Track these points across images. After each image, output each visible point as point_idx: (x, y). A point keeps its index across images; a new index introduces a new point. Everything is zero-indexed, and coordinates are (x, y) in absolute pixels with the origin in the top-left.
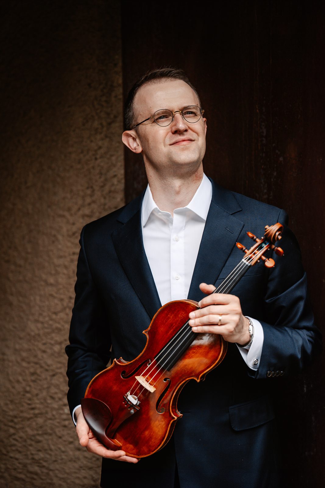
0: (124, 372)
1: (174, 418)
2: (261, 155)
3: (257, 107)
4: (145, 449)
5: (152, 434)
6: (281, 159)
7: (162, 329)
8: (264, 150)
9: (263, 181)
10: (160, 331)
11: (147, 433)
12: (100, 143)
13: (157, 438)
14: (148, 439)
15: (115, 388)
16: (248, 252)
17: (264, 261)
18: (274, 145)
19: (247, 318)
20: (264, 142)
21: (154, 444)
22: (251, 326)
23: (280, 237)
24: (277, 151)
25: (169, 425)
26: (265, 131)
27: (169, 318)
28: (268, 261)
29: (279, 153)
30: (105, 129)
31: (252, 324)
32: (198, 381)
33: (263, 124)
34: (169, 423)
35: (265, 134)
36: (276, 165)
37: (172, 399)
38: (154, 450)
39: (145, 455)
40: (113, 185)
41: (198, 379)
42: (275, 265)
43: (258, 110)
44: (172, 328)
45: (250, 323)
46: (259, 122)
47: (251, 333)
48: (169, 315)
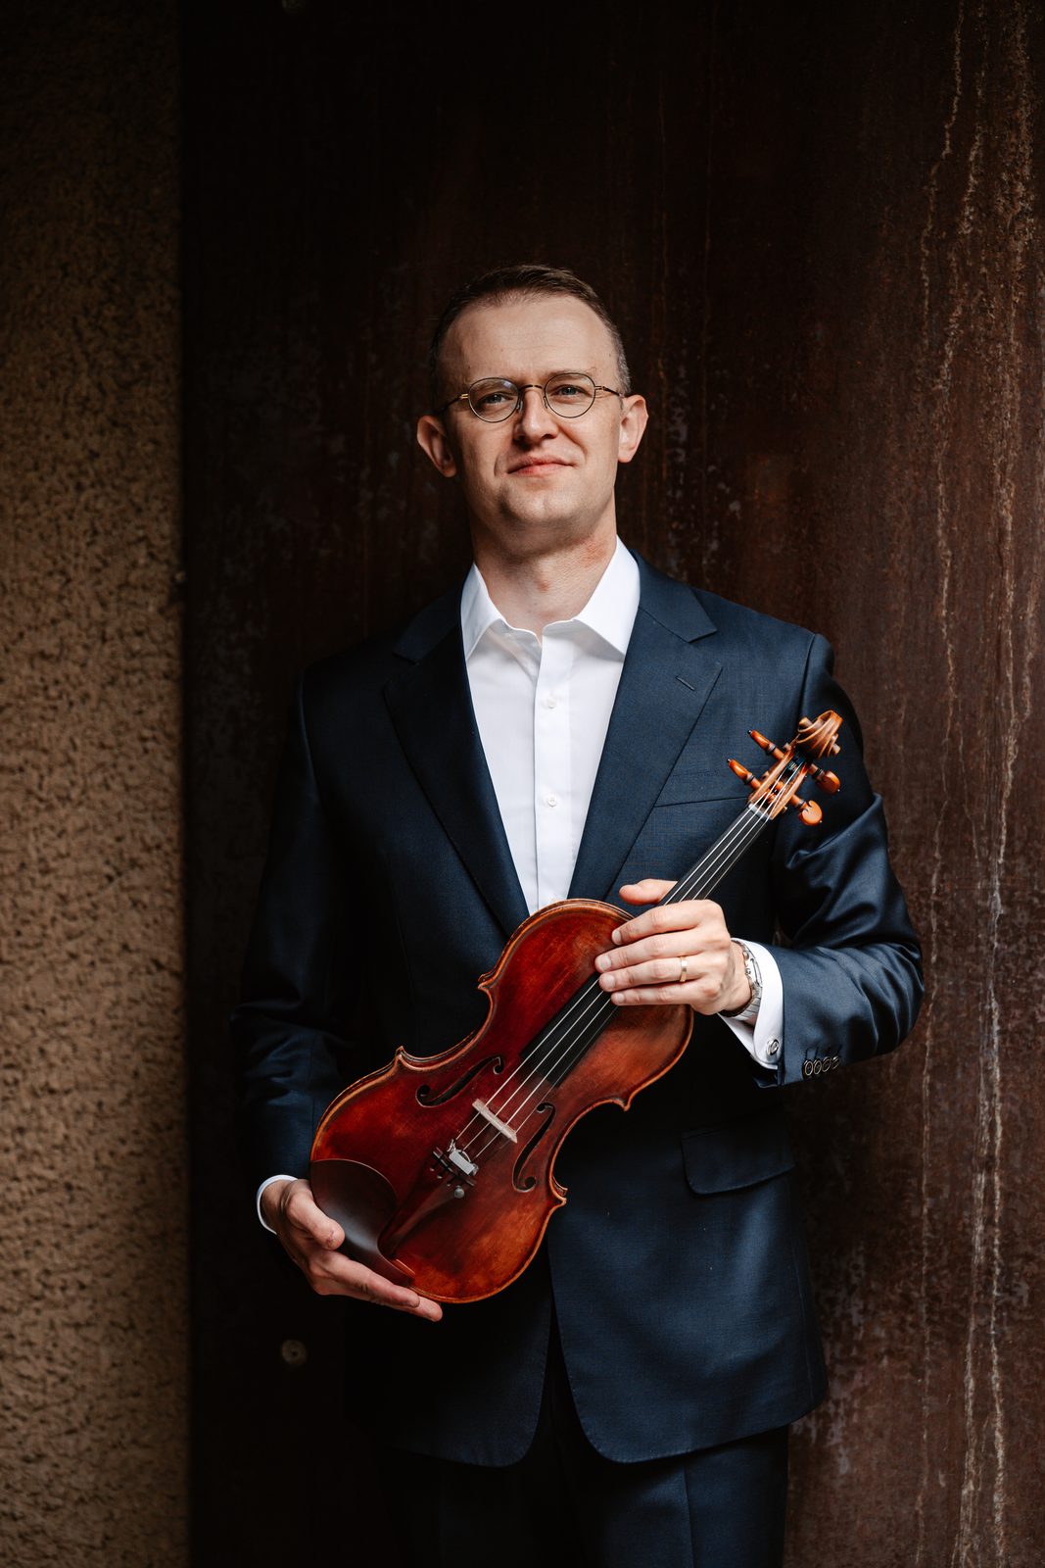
0: (425, 1089)
1: (561, 1202)
2: (669, 493)
3: (660, 365)
4: (479, 1280)
5: (499, 1242)
6: (735, 506)
7: (533, 979)
8: (681, 481)
9: (673, 563)
10: (528, 984)
11: (486, 1240)
12: (94, 442)
13: (513, 1253)
14: (487, 1255)
15: (401, 1130)
16: (762, 787)
17: (800, 809)
18: (712, 468)
19: (738, 943)
20: (682, 459)
21: (504, 1267)
22: (749, 962)
23: (837, 749)
24: (722, 486)
25: (544, 1219)
26: (683, 430)
27: (552, 951)
28: (807, 808)
29: (728, 490)
30: (112, 400)
31: (751, 957)
32: (627, 1108)
33: (679, 410)
34: (546, 1213)
35: (683, 438)
36: (716, 523)
37: (555, 1155)
38: (504, 1283)
39: (480, 1295)
40: (134, 565)
41: (626, 1104)
42: (822, 819)
43: (661, 373)
44: (562, 976)
45: (745, 954)
46: (664, 405)
47: (754, 980)
48: (552, 944)
